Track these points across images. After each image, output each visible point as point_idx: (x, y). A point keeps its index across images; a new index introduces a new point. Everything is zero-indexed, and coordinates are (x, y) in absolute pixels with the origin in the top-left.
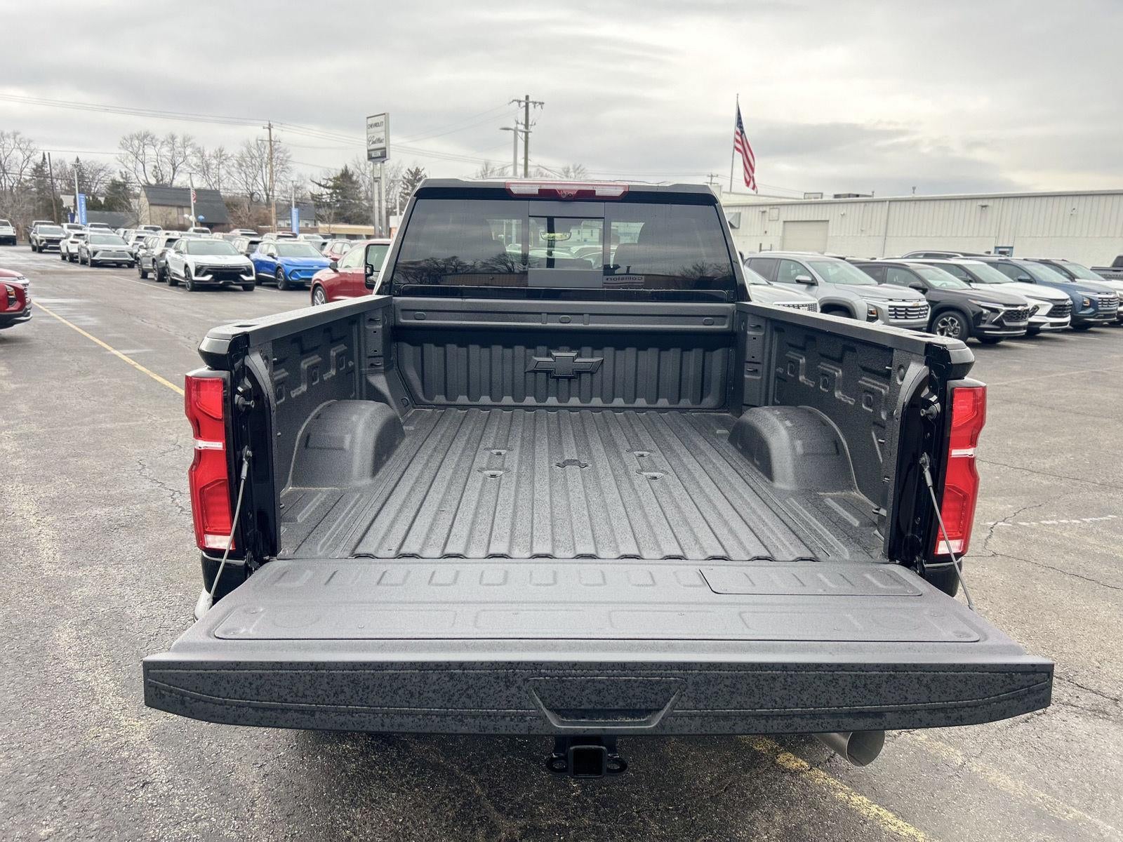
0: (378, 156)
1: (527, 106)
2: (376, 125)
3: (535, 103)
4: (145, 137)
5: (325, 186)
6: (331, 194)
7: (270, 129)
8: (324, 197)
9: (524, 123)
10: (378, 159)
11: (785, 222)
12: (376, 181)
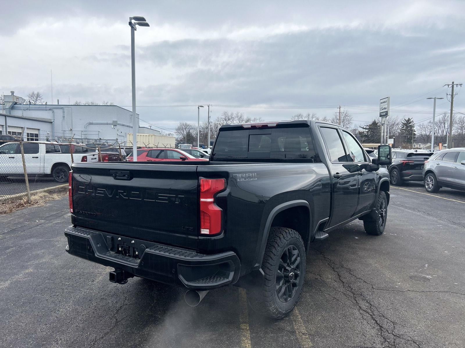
0: (385, 115)
1: (453, 87)
2: (384, 102)
3: (457, 85)
4: (299, 116)
5: (365, 129)
6: (368, 131)
7: (340, 108)
8: (365, 133)
9: (451, 94)
10: (384, 116)
12: (383, 125)
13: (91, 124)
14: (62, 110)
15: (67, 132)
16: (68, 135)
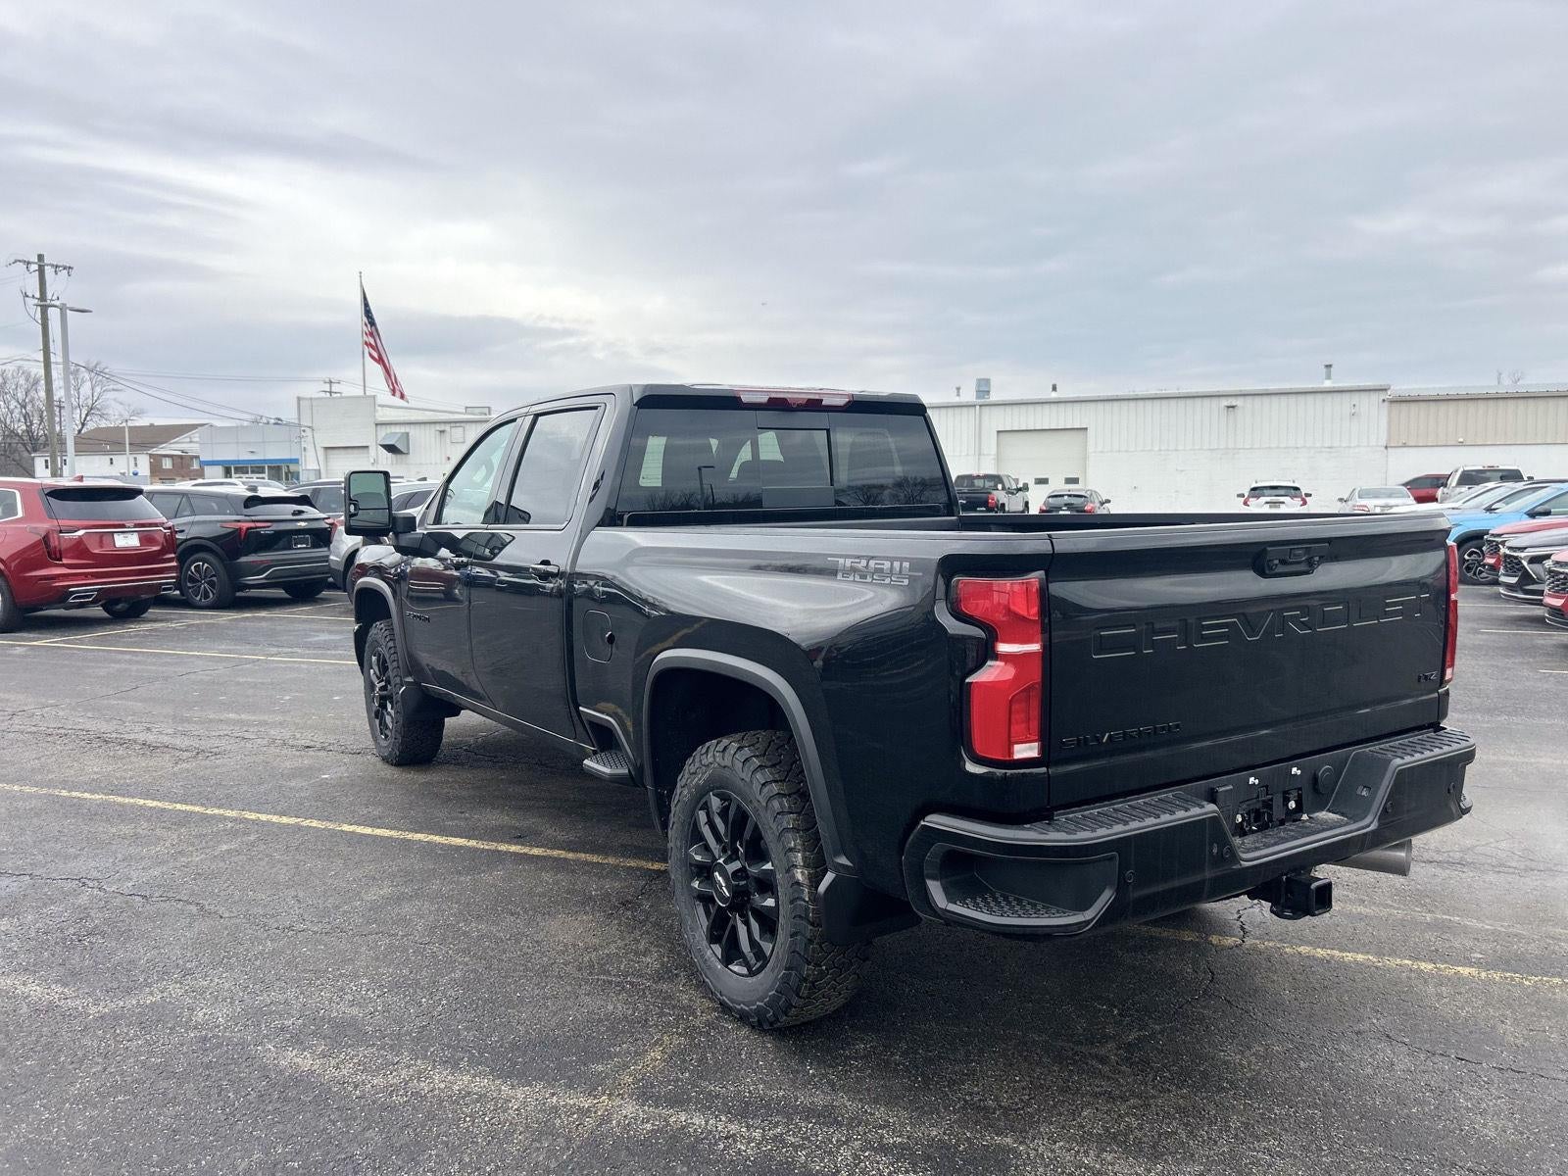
1: (42, 272)
3: (56, 266)
9: (38, 296)
11: (998, 432)
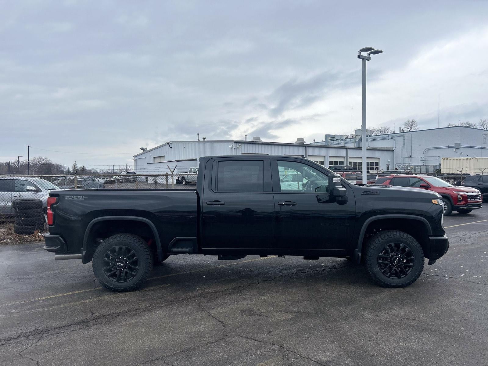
13: (430, 149)
14: (402, 138)
15: (407, 159)
16: (407, 161)
